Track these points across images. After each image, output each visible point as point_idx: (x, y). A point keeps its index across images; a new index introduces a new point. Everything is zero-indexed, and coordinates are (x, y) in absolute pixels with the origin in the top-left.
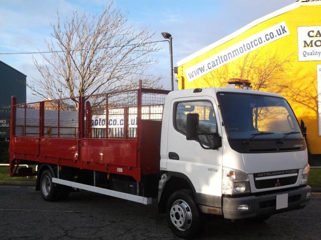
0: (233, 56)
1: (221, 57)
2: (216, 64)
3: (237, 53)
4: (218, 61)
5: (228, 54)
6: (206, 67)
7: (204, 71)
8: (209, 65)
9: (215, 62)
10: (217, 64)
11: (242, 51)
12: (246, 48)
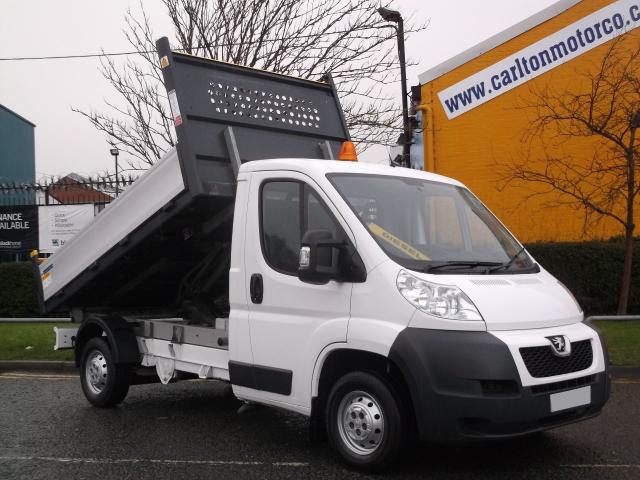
0: (552, 58)
1: (524, 62)
2: (512, 77)
3: (563, 52)
4: (517, 72)
5: (541, 54)
6: (488, 86)
7: (483, 95)
8: (496, 82)
9: (510, 73)
10: (515, 78)
11: (573, 47)
12: (584, 40)
